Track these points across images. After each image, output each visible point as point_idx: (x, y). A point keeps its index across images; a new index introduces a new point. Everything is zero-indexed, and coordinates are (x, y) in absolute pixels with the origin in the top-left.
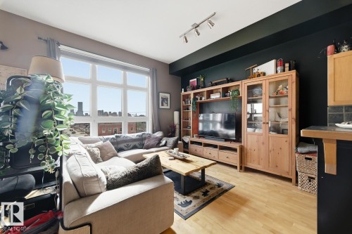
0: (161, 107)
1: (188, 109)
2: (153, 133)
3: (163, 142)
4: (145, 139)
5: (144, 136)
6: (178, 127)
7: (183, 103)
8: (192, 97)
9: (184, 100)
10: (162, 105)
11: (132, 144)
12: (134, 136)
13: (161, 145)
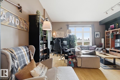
0: (95, 37)
1: (109, 37)
2: (92, 46)
3: (97, 49)
4: (90, 47)
5: (89, 46)
6: (103, 44)
7: (106, 35)
8: (111, 32)
9: (107, 34)
10: (96, 36)
11: (86, 48)
12: (86, 46)
13: (96, 50)
